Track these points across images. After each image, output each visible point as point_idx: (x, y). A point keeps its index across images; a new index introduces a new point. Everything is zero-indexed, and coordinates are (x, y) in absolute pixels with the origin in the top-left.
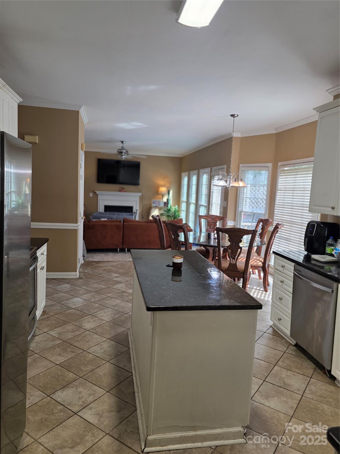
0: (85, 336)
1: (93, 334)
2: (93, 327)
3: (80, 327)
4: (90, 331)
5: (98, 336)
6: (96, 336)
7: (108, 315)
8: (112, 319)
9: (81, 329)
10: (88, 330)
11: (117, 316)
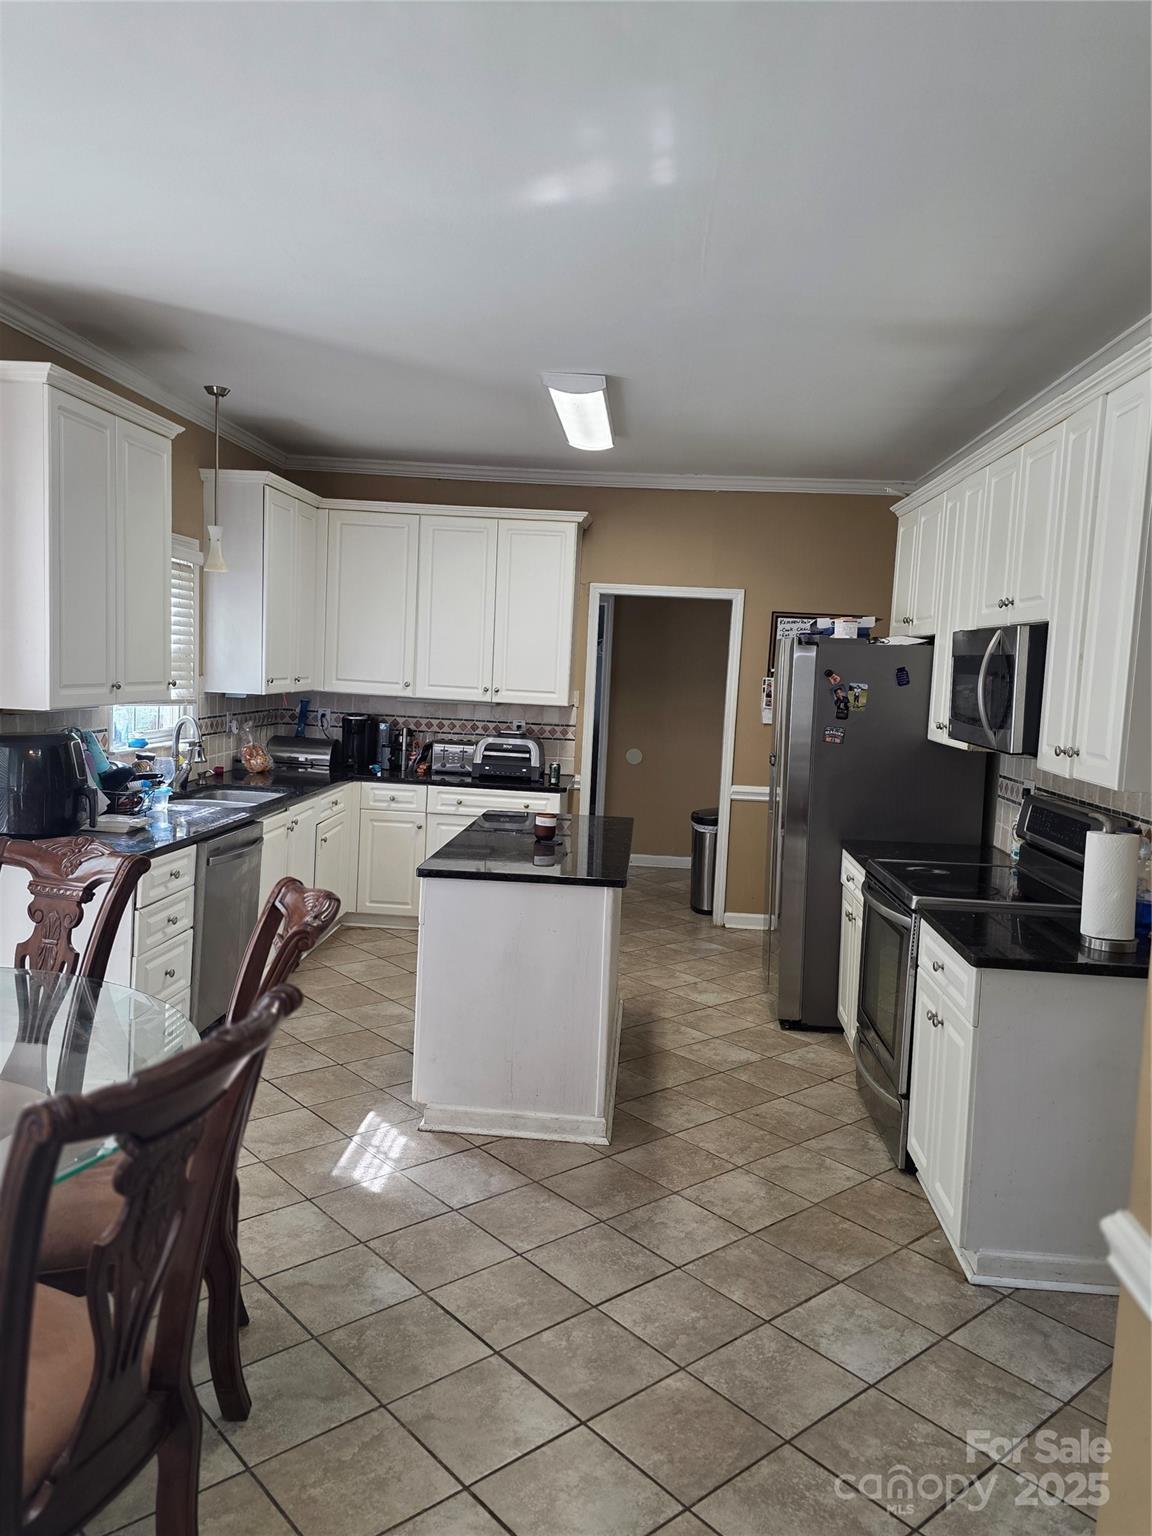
0: (743, 1150)
1: (720, 1153)
2: (724, 1177)
3: (769, 1182)
4: (731, 1167)
5: (701, 1145)
6: (711, 1147)
7: (677, 1221)
8: (661, 1203)
9: (762, 1175)
10: (740, 1170)
11: (640, 1213)
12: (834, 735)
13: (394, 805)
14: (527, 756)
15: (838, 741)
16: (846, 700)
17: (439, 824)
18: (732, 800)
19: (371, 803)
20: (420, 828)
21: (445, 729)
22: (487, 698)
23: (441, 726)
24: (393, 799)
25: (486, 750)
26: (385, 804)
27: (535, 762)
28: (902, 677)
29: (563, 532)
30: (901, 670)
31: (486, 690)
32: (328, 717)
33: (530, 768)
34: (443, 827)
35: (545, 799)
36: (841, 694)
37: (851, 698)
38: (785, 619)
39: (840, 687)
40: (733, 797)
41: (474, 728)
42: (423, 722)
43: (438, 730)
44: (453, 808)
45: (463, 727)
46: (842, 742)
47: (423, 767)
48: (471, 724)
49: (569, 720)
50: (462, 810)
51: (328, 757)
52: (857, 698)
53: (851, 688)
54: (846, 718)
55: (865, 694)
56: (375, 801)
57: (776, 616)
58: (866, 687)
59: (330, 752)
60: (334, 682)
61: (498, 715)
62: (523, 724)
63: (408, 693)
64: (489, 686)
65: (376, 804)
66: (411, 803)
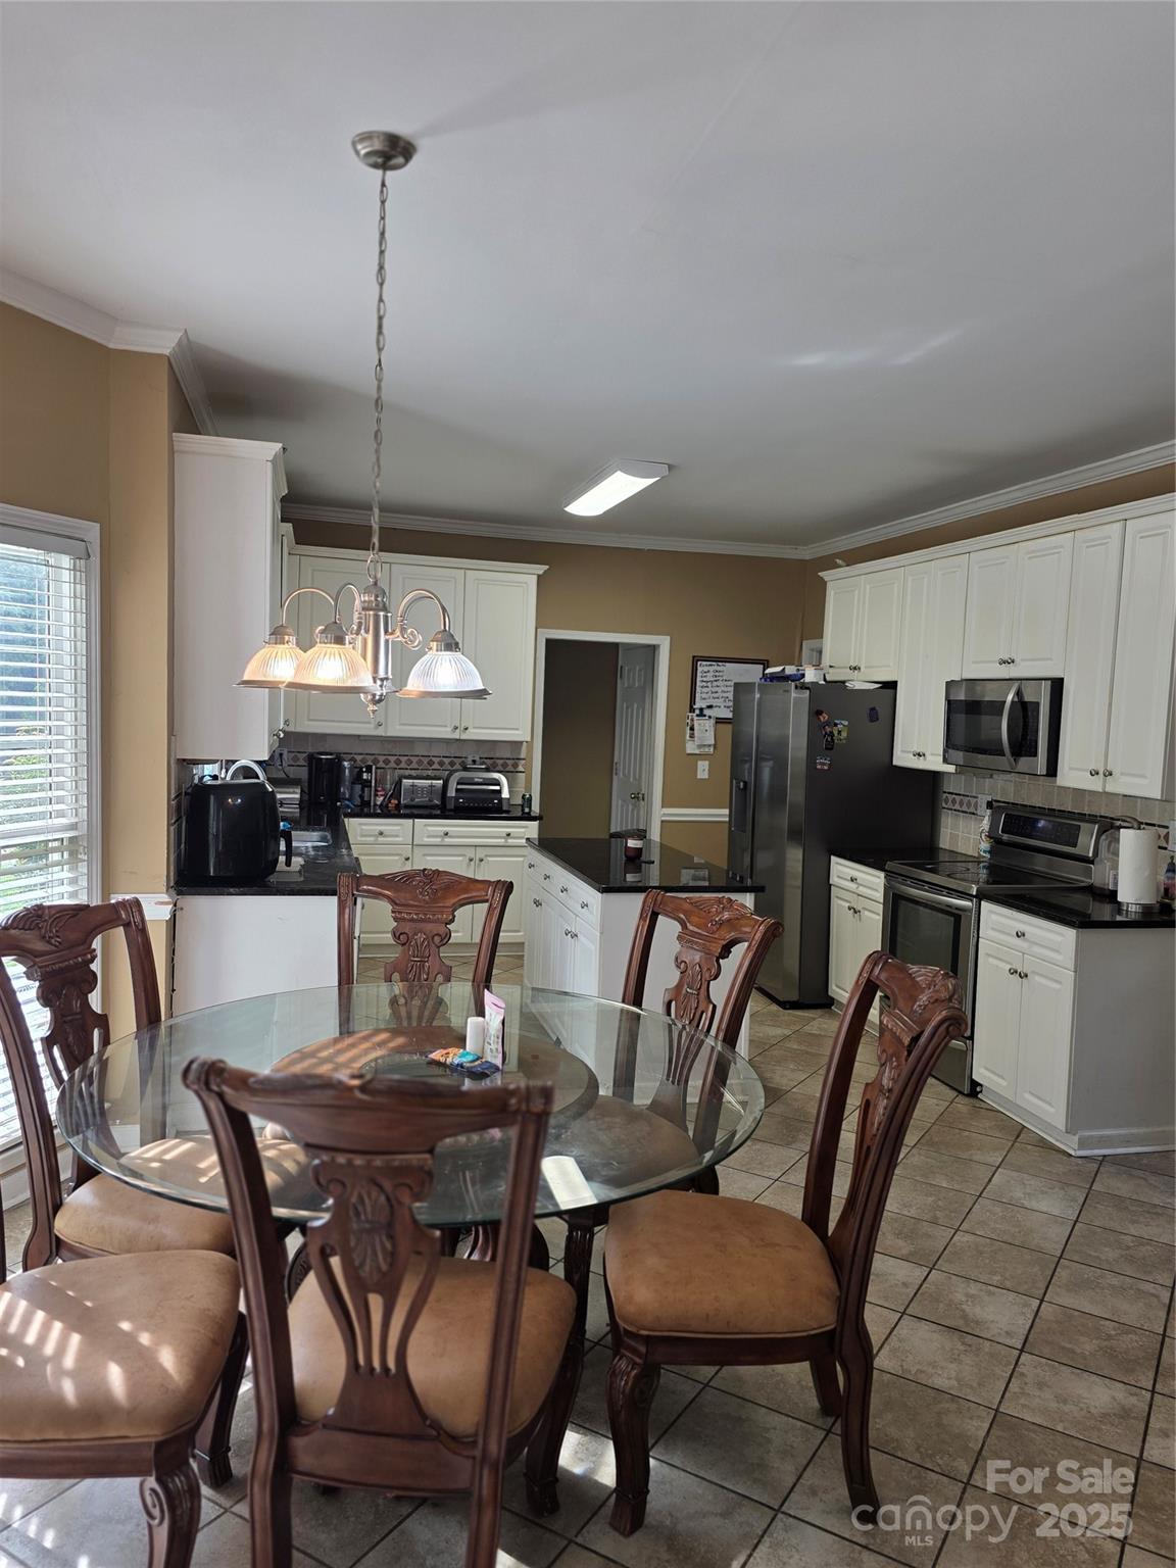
12: (823, 763)
13: (381, 839)
14: (498, 788)
15: (826, 768)
16: (831, 734)
17: (424, 855)
18: (662, 821)
19: (359, 838)
20: (407, 859)
21: (403, 765)
22: (456, 735)
23: (398, 762)
24: (381, 834)
25: (458, 784)
26: (372, 839)
27: (505, 794)
28: (873, 715)
29: (526, 583)
30: (873, 709)
31: (456, 728)
32: (285, 756)
33: (501, 800)
34: (428, 858)
35: (523, 827)
36: (828, 729)
37: (836, 733)
38: (705, 663)
39: (827, 723)
40: (663, 818)
41: (431, 763)
42: (381, 758)
43: (395, 766)
44: (439, 840)
45: (420, 762)
46: (829, 769)
47: (394, 802)
48: (427, 759)
49: (519, 754)
50: (448, 840)
51: (298, 796)
52: (839, 732)
53: (836, 725)
54: (832, 749)
55: (846, 729)
56: (363, 836)
57: (696, 660)
58: (846, 723)
59: (299, 791)
60: (306, 722)
61: (453, 751)
62: (477, 759)
63: (380, 732)
64: (458, 725)
65: (364, 839)
66: (397, 836)
